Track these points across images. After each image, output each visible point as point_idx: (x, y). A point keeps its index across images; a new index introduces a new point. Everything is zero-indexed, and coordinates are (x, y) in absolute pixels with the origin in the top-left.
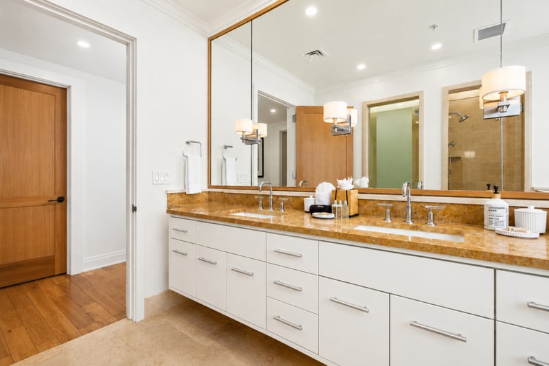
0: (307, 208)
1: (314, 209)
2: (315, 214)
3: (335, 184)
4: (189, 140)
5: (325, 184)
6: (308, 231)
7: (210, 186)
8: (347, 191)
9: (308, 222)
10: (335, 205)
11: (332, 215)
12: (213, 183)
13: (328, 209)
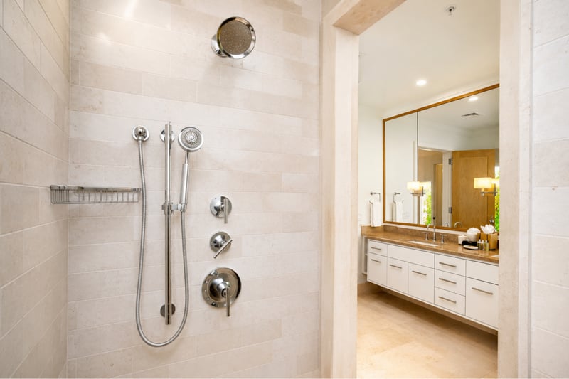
0: (460, 242)
1: (465, 243)
2: (465, 246)
3: (480, 229)
4: (373, 192)
5: (473, 229)
6: (460, 255)
7: (384, 221)
8: (487, 235)
9: (460, 250)
10: (479, 242)
11: (476, 248)
12: (387, 220)
13: (474, 244)
